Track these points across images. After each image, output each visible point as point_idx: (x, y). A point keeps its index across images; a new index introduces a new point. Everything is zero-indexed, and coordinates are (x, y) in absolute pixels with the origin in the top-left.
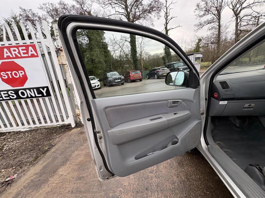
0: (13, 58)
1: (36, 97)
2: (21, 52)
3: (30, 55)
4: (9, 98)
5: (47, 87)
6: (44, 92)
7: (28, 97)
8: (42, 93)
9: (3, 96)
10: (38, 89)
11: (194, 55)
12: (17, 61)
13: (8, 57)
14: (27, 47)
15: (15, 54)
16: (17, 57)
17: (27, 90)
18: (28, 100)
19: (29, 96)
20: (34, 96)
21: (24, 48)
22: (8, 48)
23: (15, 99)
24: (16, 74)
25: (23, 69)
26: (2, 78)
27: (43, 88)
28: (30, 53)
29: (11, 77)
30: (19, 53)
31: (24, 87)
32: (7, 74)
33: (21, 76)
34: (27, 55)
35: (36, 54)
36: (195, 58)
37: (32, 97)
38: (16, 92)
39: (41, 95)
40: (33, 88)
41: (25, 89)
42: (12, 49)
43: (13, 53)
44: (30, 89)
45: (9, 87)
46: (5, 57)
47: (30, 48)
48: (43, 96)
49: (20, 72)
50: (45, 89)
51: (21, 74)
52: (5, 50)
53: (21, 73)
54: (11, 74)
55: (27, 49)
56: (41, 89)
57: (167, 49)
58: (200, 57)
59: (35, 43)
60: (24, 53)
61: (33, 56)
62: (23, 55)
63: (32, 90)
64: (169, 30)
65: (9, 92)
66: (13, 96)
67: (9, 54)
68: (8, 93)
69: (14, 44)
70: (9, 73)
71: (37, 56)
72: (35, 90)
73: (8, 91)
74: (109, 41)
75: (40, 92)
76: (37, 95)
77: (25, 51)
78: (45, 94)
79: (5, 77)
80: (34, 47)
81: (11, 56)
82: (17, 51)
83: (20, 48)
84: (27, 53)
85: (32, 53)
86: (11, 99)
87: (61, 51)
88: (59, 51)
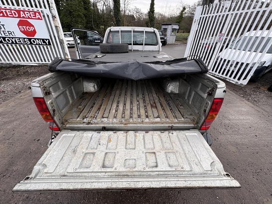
0: (27, 18)
1: (42, 44)
3: (37, 18)
4: (25, 43)
5: (49, 40)
6: (47, 42)
7: (37, 44)
8: (46, 43)
9: (22, 41)
10: (43, 40)
11: (172, 25)
12: (29, 20)
13: (23, 17)
14: (35, 13)
16: (29, 18)
17: (37, 40)
18: (37, 46)
19: (38, 44)
20: (41, 44)
21: (33, 13)
22: (24, 11)
23: (29, 44)
24: (29, 29)
25: (33, 26)
26: (20, 30)
27: (46, 40)
28: (37, 17)
29: (26, 30)
30: (31, 16)
31: (35, 37)
32: (23, 28)
33: (32, 30)
34: (35, 18)
35: (41, 18)
36: (172, 29)
37: (39, 44)
38: (30, 40)
39: (45, 44)
40: (40, 39)
41: (35, 39)
42: (26, 12)
43: (27, 15)
44: (38, 39)
45: (25, 36)
46: (22, 17)
47: (37, 14)
48: (46, 44)
49: (31, 27)
50: (48, 40)
51: (32, 29)
52: (21, 12)
53: (32, 28)
54: (26, 28)
55: (35, 14)
56: (45, 40)
57: (151, 13)
58: (177, 29)
59: (40, 11)
60: (33, 16)
61: (39, 19)
62: (33, 17)
63: (39, 40)
65: (25, 39)
66: (28, 42)
67: (24, 15)
68: (24, 40)
69: (27, 10)
70: (25, 27)
71: (42, 19)
72: (41, 40)
73: (24, 38)
75: (44, 42)
76: (43, 44)
77: (34, 15)
78: (48, 44)
79: (22, 29)
80: (39, 13)
81: (25, 17)
82: (29, 14)
83: (31, 13)
85: (38, 17)
86: (26, 44)
87: (55, 17)
88: (54, 17)
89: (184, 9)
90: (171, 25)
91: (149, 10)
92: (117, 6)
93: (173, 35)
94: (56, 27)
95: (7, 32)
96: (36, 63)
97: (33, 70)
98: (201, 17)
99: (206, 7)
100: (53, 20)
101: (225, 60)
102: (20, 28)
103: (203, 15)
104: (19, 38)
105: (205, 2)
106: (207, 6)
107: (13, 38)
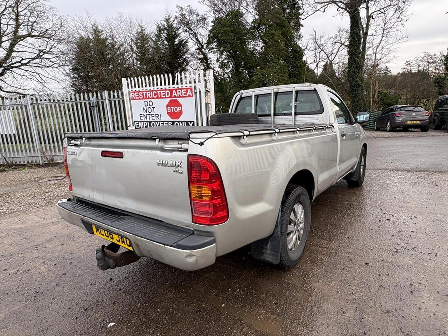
0: (178, 97)
2: (183, 93)
3: (188, 96)
5: (194, 122)
6: (191, 125)
10: (187, 122)
12: (179, 99)
13: (175, 97)
15: (179, 95)
16: (180, 97)
21: (186, 90)
22: (176, 90)
24: (176, 110)
27: (191, 122)
28: (188, 94)
30: (182, 94)
31: (180, 120)
32: (171, 109)
34: (186, 96)
35: (192, 95)
38: (174, 123)
40: (184, 122)
41: (179, 122)
42: (178, 91)
43: (178, 93)
44: (182, 122)
45: (170, 119)
46: (173, 96)
47: (189, 91)
50: (192, 123)
52: (175, 92)
55: (187, 92)
56: (189, 123)
59: (193, 87)
60: (185, 94)
61: (190, 96)
62: (184, 96)
65: (170, 123)
67: (176, 95)
68: (168, 124)
69: (180, 88)
70: (173, 108)
71: (192, 97)
73: (168, 122)
77: (185, 93)
80: (191, 89)
82: (181, 92)
83: (183, 91)
84: (186, 94)
85: (190, 94)
87: (209, 92)
88: (207, 92)
94: (207, 104)
95: (155, 116)
100: (206, 96)
102: (167, 110)
104: (164, 122)
107: (158, 122)
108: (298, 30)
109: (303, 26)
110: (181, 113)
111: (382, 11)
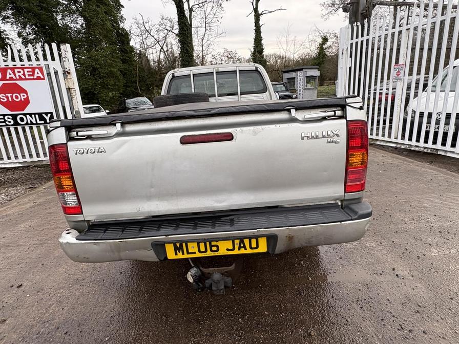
0: (17, 80)
1: (37, 124)
2: (27, 74)
3: (35, 77)
4: (4, 124)
5: (51, 113)
6: (47, 118)
7: (27, 124)
8: (45, 120)
10: (40, 115)
11: (304, 70)
12: (20, 83)
13: (11, 79)
14: (33, 69)
15: (19, 76)
16: (21, 79)
17: (28, 116)
18: (27, 128)
19: (29, 123)
20: (34, 122)
21: (30, 70)
22: (13, 69)
23: (12, 125)
24: (17, 97)
25: (25, 92)
27: (47, 114)
29: (10, 100)
30: (24, 74)
31: (25, 112)
32: (7, 97)
33: (23, 100)
34: (32, 77)
35: (42, 77)
36: (307, 77)
37: (32, 123)
38: (14, 117)
39: (43, 122)
40: (35, 114)
41: (25, 115)
42: (16, 71)
43: (17, 74)
44: (30, 115)
45: (7, 111)
46: (8, 78)
47: (37, 70)
48: (46, 123)
49: (22, 94)
50: (49, 115)
51: (23, 98)
52: (9, 71)
53: (24, 96)
54: (12, 97)
55: (33, 71)
56: (44, 115)
57: (257, 54)
58: (316, 76)
59: (43, 65)
60: (29, 75)
61: (39, 78)
62: (27, 77)
63: (33, 116)
64: (261, 14)
65: (6, 118)
66: (10, 122)
67: (12, 75)
68: (4, 119)
69: (19, 66)
70: (9, 95)
71: (44, 79)
72: (37, 116)
73: (4, 115)
74: (134, 26)
75: (42, 118)
76: (39, 122)
77: (31, 73)
78: (48, 121)
79: (4, 99)
80: (41, 69)
81: (14, 78)
82: (22, 73)
83: (26, 70)
84: (33, 75)
85: (38, 75)
86: (7, 125)
87: (69, 73)
88: (66, 73)
89: (325, 40)
90: (301, 70)
91: (253, 50)
92: (187, 50)
93: (310, 89)
94: (69, 90)
96: (19, 163)
97: (9, 176)
98: (352, 44)
99: (357, 26)
100: (65, 77)
101: (422, 114)
103: (355, 40)
105: (353, 19)
106: (359, 24)
108: (119, 10)
109: (123, 7)
110: (27, 102)
111: (201, 5)
